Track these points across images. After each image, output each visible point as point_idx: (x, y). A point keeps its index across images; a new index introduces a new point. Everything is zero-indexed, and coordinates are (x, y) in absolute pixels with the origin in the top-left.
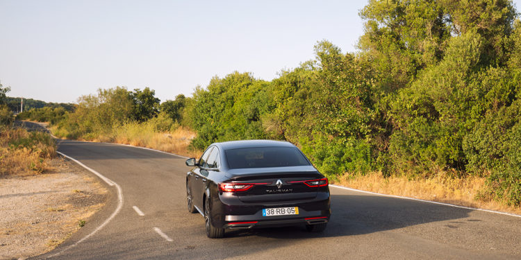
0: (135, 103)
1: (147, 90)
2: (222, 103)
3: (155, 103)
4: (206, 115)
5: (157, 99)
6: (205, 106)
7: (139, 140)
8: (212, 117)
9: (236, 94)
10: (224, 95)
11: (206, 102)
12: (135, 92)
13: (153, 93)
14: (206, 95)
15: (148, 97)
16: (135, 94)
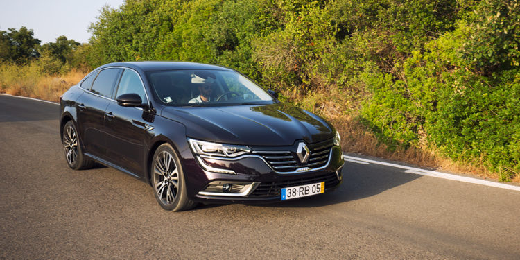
0: (10, 44)
1: (24, 30)
2: (152, 26)
3: (36, 45)
4: (127, 47)
5: (37, 40)
6: (122, 33)
7: (19, 86)
8: (137, 50)
9: (173, 13)
10: (154, 16)
11: (123, 27)
12: (10, 32)
13: (31, 33)
14: (121, 17)
15: (27, 37)
16: (9, 34)
